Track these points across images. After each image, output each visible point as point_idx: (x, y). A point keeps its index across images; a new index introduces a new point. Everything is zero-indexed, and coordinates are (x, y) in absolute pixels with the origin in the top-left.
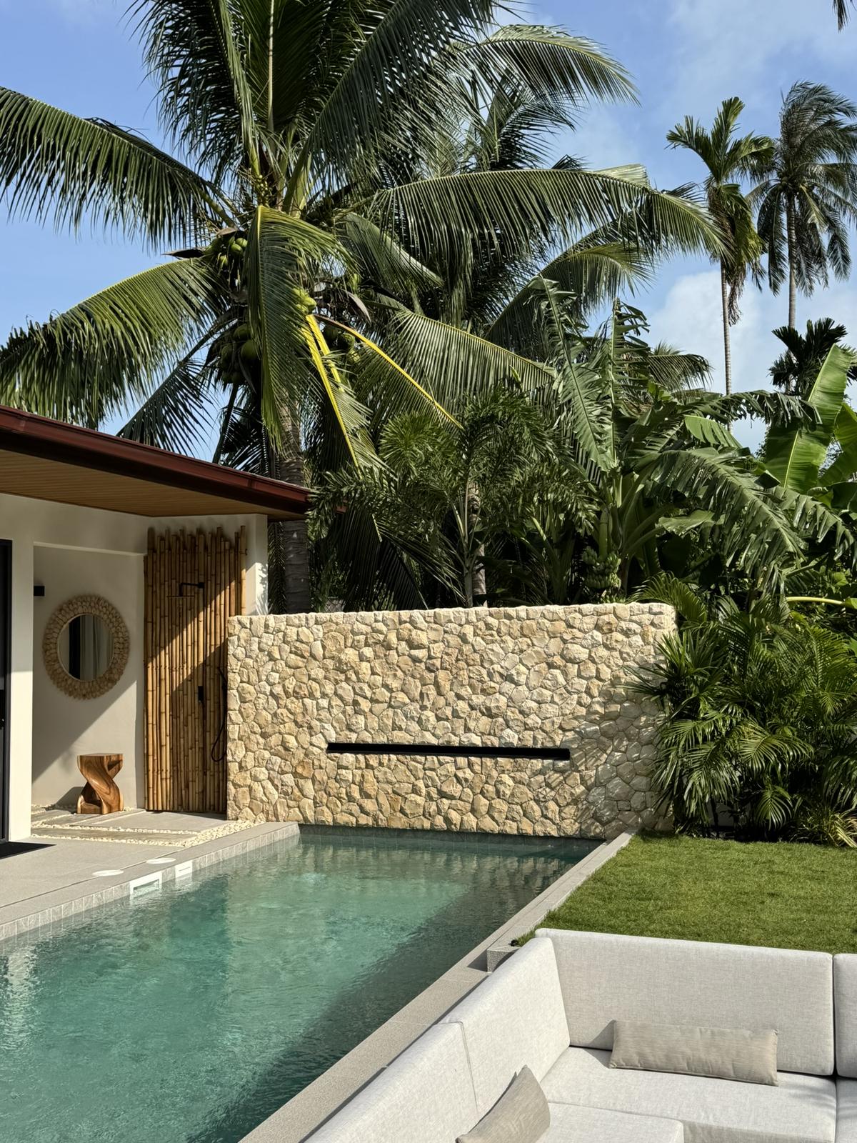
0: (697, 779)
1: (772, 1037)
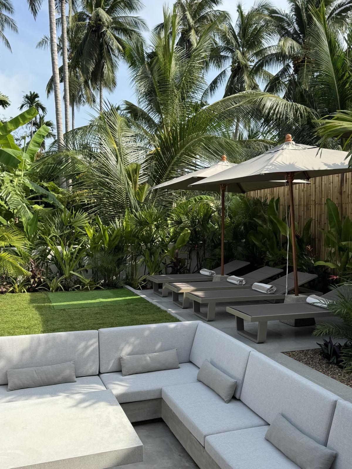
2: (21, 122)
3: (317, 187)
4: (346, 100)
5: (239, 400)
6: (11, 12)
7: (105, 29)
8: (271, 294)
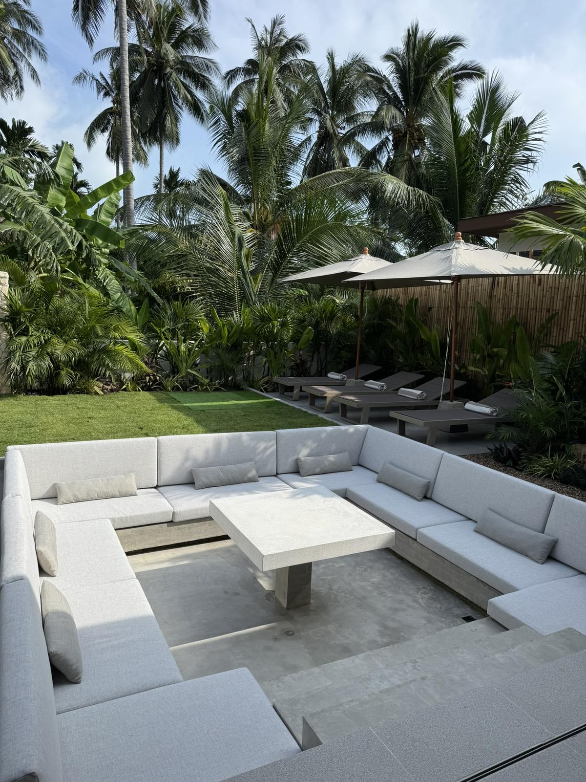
0: (32, 366)
1: (133, 476)
2: (115, 188)
3: (462, 288)
4: (466, 190)
5: (430, 499)
6: (39, 33)
7: (169, 70)
8: (421, 400)
